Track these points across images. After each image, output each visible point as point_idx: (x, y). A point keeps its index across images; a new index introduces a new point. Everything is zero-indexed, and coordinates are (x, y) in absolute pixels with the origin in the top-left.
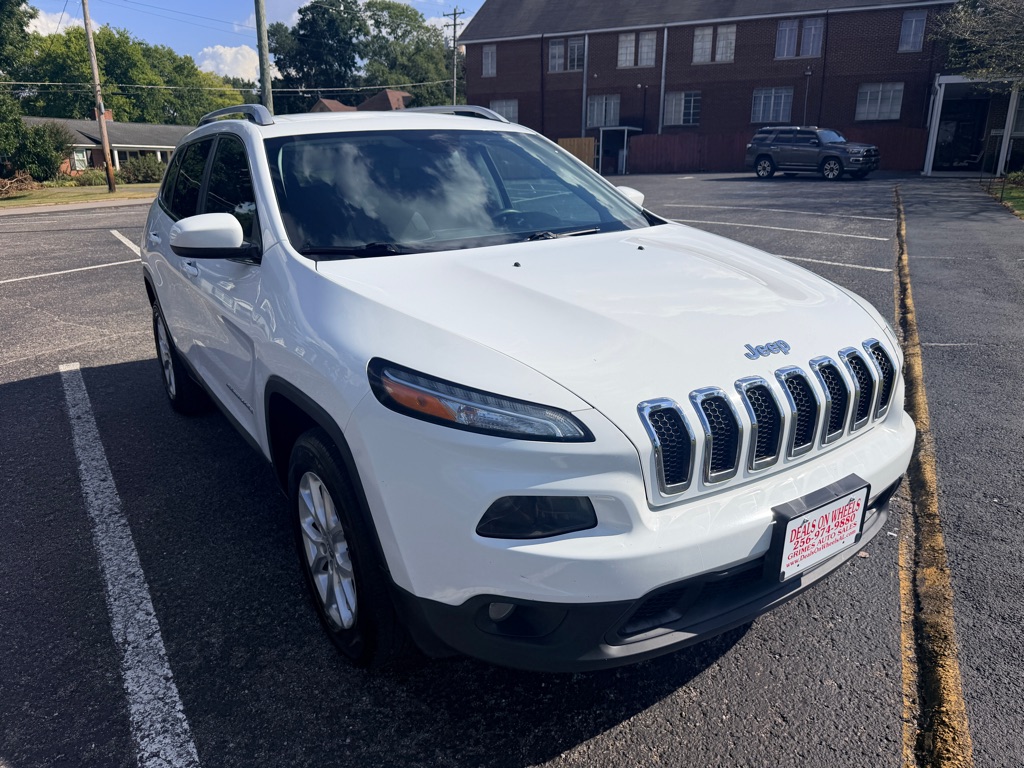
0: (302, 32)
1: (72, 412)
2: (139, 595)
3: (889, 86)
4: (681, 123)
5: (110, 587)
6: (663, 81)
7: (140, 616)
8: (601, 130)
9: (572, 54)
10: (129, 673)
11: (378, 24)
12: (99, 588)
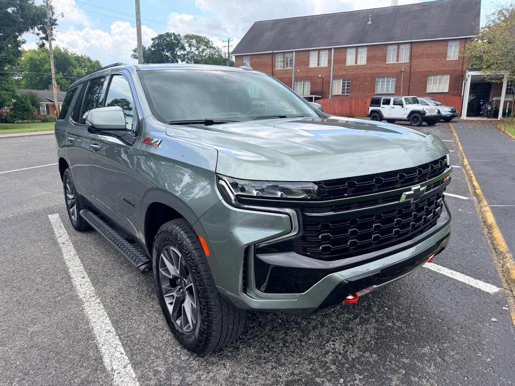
0: (153, 49)
1: (59, 240)
2: (115, 342)
3: (442, 77)
4: (341, 94)
6: (332, 73)
7: (117, 354)
9: (287, 61)
11: (190, 46)
12: (92, 339)
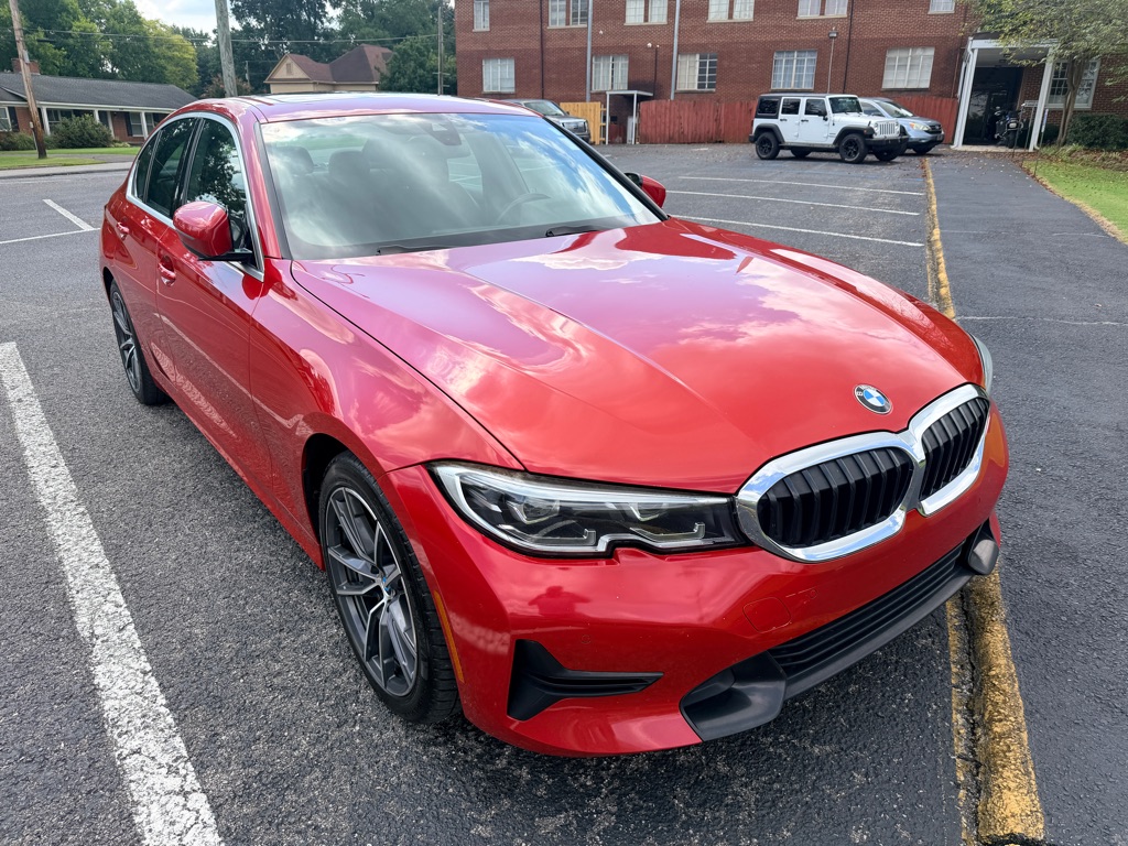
1: (11, 395)
2: (106, 586)
3: (919, 52)
4: (696, 88)
5: (71, 579)
6: (676, 40)
7: (109, 608)
8: (608, 93)
9: (575, 8)
10: (99, 668)
12: (58, 580)
